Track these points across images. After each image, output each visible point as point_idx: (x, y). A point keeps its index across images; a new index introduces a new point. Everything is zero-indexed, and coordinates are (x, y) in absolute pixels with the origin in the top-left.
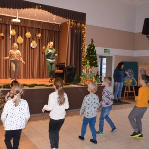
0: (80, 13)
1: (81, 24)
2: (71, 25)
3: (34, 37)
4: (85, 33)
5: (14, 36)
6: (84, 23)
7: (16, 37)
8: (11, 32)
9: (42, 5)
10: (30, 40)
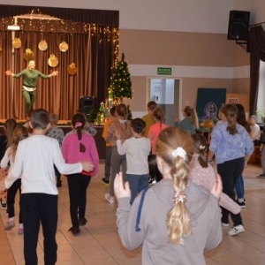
0: (108, 11)
1: (111, 29)
2: (92, 32)
3: (53, 48)
4: (117, 43)
5: (18, 49)
6: (117, 27)
7: (22, 51)
8: (14, 42)
9: (40, 8)
10: (47, 54)
